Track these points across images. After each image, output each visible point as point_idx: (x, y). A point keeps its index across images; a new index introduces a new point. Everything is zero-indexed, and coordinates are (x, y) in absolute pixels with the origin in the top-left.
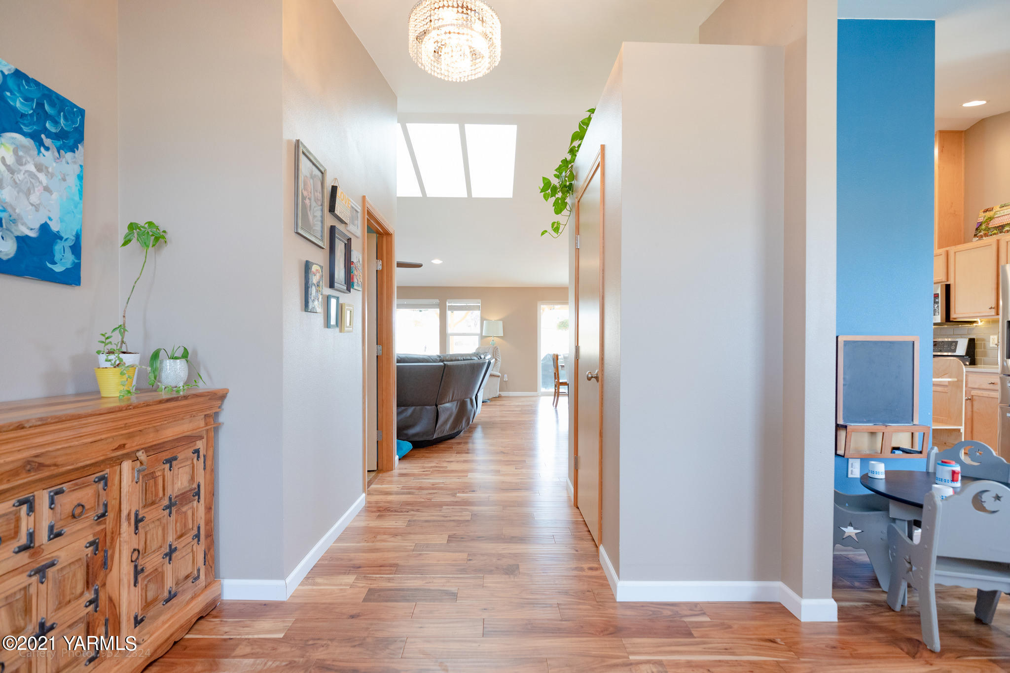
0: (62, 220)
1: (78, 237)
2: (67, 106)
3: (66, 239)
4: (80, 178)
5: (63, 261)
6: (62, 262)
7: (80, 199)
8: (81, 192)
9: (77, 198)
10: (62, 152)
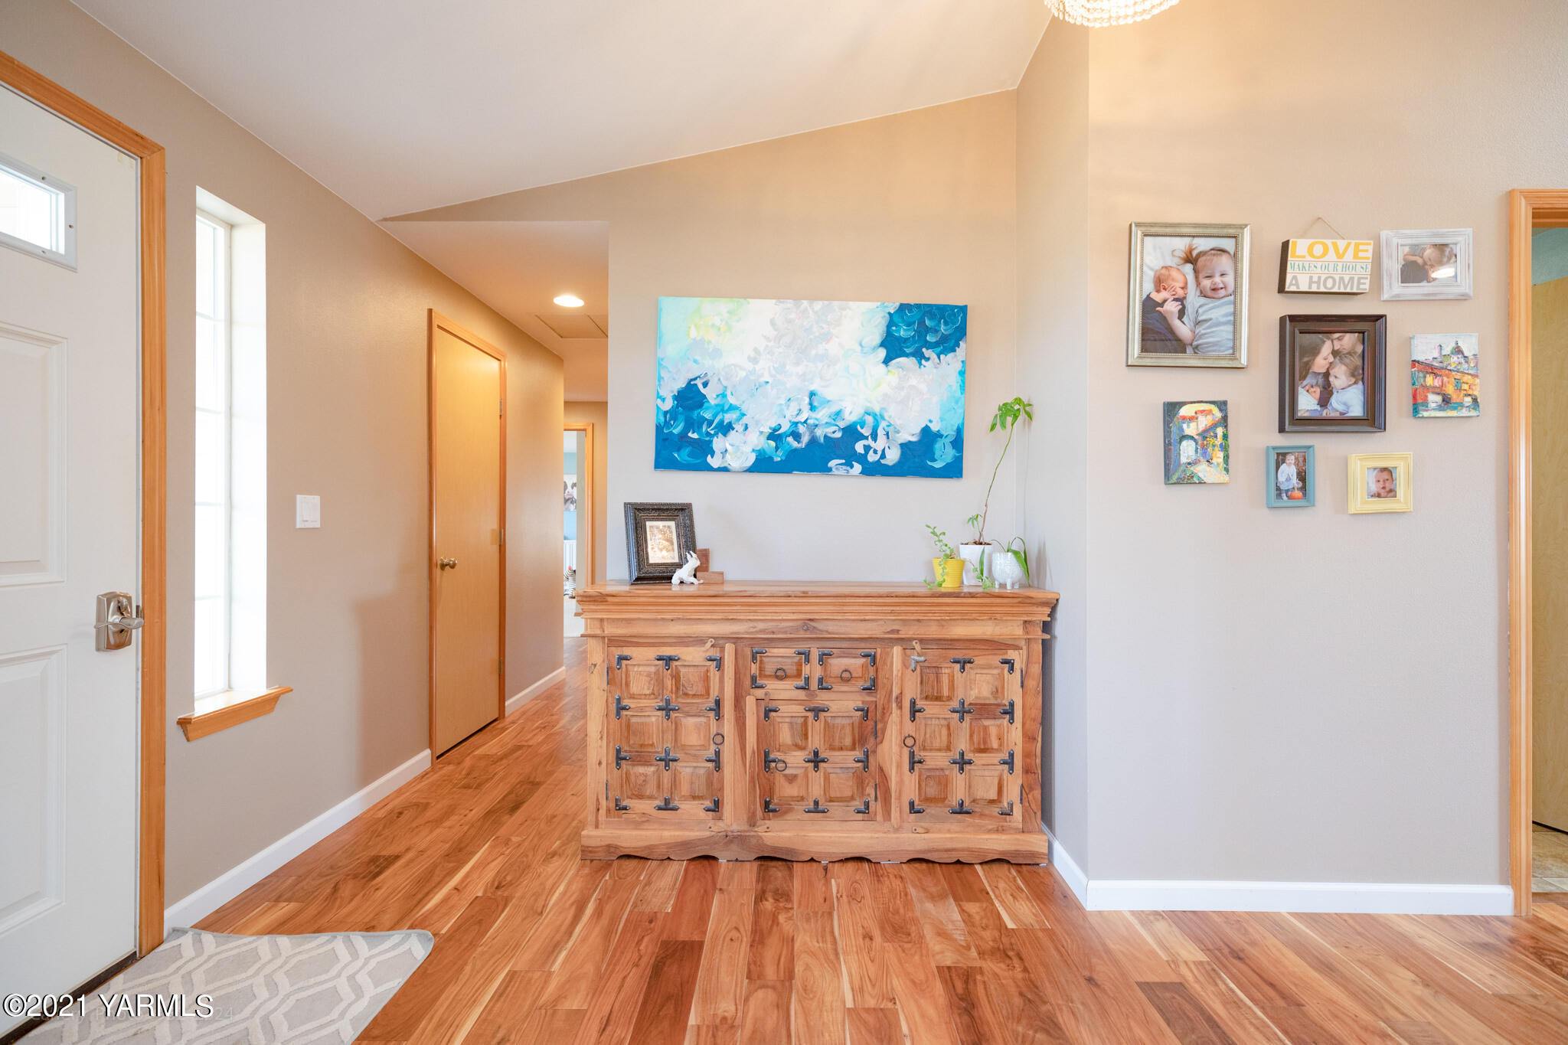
0: (942, 419)
1: (959, 431)
2: (947, 311)
3: (946, 436)
4: (962, 373)
5: (943, 457)
6: (943, 455)
7: (962, 394)
8: (963, 387)
9: (958, 394)
10: (942, 356)
